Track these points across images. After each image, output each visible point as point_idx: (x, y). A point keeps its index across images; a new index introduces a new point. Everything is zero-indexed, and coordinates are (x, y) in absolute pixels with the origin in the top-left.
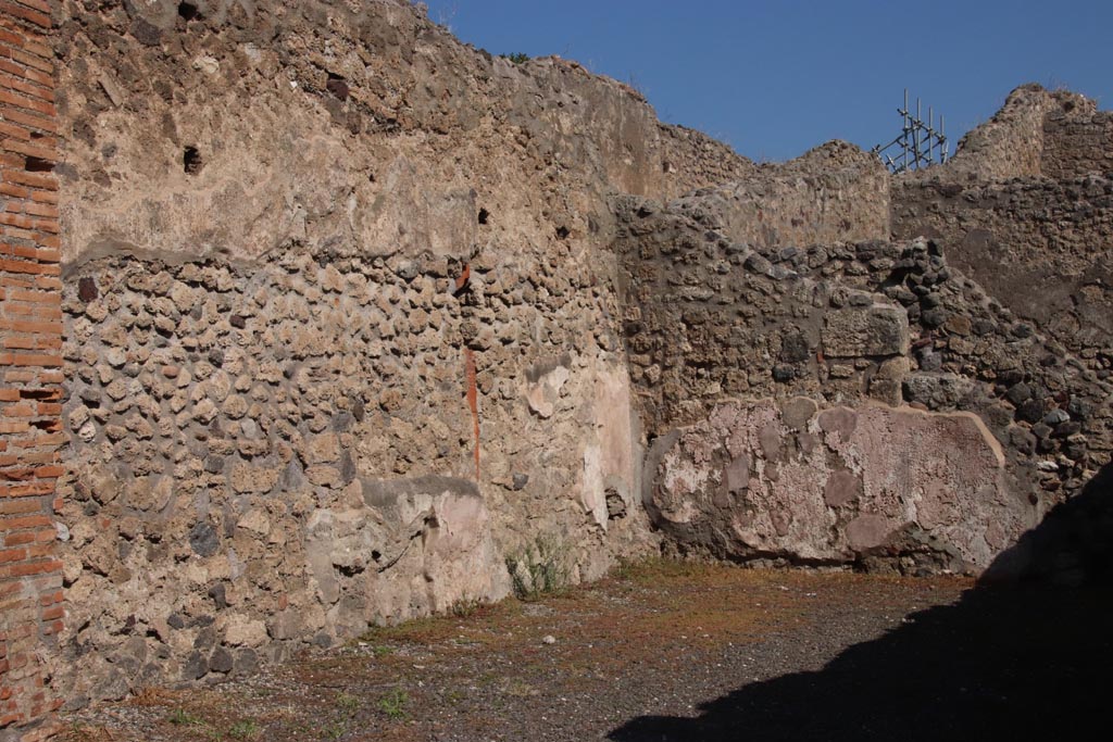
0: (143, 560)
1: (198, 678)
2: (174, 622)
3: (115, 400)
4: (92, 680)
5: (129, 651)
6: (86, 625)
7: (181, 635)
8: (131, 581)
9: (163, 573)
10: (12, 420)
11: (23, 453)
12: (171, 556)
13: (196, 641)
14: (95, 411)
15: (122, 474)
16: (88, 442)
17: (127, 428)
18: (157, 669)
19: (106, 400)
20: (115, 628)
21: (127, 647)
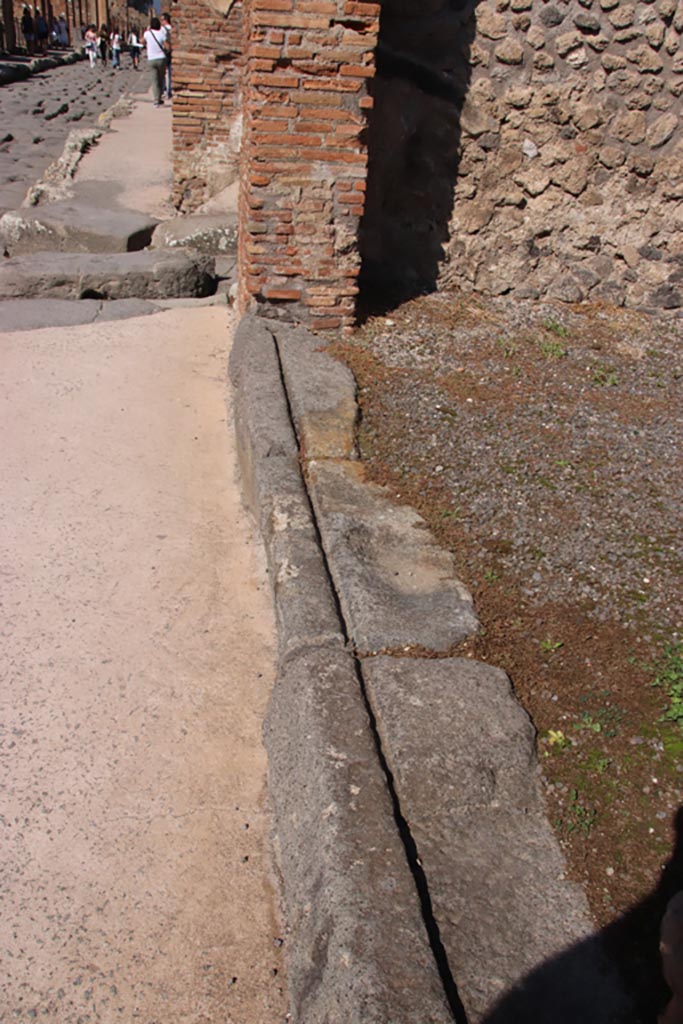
0: (620, 189)
1: (666, 308)
2: (647, 253)
3: (618, 28)
4: (546, 279)
5: (591, 266)
6: (546, 234)
7: (653, 267)
8: (602, 207)
9: (643, 206)
10: (306, 15)
11: (319, 48)
12: (659, 192)
13: (671, 276)
14: (590, 38)
15: (612, 105)
16: (577, 69)
17: (628, 59)
18: (619, 288)
19: (606, 28)
20: (581, 243)
21: (591, 262)
